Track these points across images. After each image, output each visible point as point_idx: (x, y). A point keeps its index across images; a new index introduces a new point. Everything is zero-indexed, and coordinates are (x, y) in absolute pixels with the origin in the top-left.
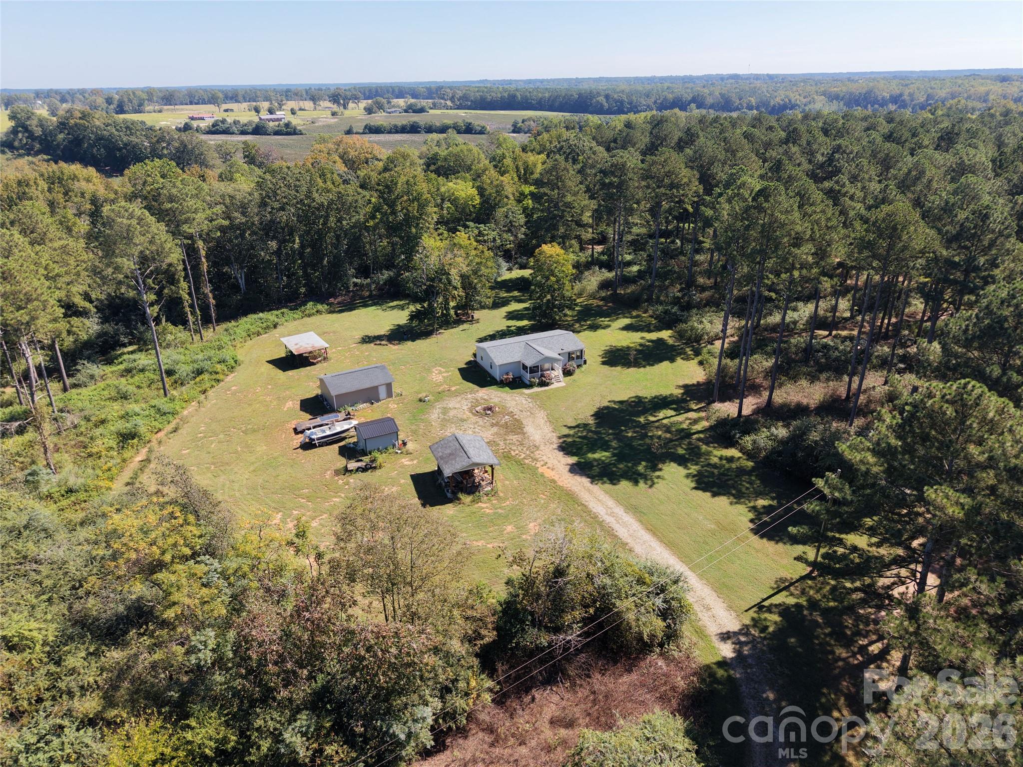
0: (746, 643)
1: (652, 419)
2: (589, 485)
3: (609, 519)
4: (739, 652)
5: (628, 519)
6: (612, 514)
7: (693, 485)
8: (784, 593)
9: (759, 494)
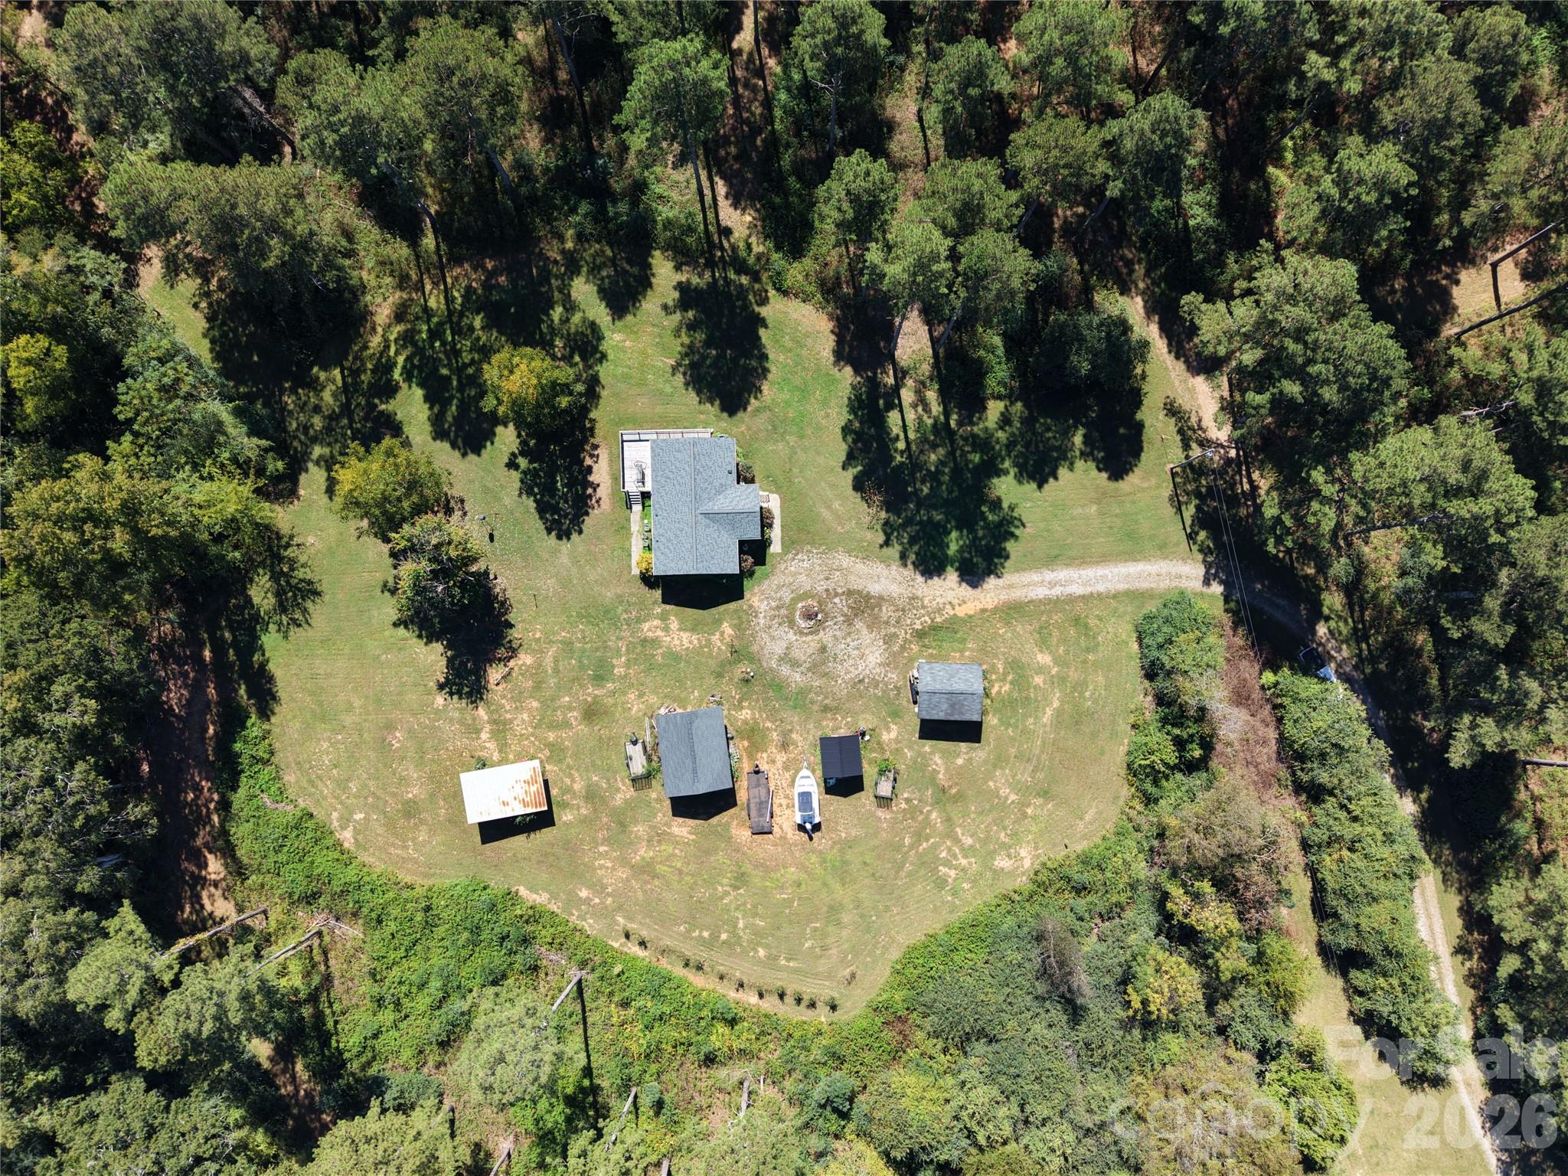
0: (1217, 572)
1: (901, 445)
2: (1000, 582)
3: (1057, 591)
4: (1221, 582)
5: (1062, 574)
6: (1052, 585)
7: (1034, 486)
8: (1183, 508)
9: (1066, 434)
